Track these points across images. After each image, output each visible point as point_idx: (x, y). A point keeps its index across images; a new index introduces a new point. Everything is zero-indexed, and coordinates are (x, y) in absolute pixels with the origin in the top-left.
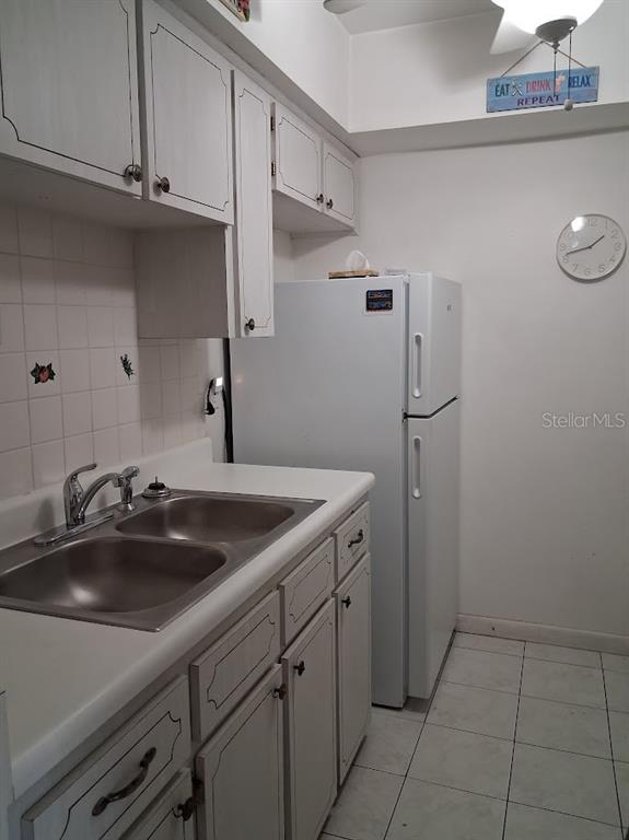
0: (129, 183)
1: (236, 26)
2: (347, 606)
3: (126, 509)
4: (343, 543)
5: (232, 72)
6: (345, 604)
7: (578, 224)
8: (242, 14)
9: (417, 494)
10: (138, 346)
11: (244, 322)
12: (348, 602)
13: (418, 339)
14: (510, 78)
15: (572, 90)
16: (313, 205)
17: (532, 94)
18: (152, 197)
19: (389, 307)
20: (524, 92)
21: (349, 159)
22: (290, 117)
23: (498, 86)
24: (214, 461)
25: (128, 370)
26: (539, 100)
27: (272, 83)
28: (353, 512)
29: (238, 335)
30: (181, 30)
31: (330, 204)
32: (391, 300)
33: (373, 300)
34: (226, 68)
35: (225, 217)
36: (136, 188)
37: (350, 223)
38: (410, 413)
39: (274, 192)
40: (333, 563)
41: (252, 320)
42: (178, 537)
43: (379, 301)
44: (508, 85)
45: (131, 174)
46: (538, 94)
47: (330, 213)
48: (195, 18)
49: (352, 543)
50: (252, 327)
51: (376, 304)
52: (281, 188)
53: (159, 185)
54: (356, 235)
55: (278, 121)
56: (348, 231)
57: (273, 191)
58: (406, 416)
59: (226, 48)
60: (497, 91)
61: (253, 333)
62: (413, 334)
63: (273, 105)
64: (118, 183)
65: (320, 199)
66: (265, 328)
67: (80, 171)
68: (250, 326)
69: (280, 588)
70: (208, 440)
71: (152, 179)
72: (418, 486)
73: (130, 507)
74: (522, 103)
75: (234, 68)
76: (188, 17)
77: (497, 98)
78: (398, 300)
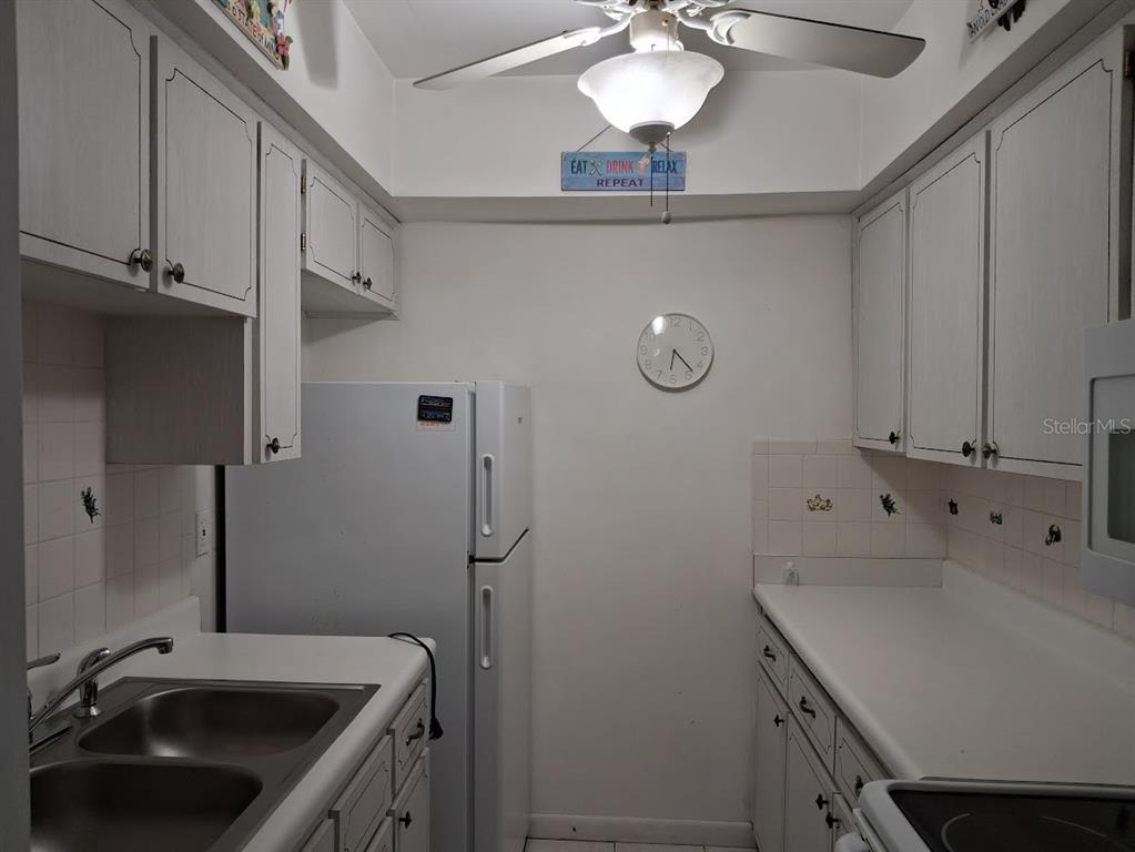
0: (134, 272)
1: (269, 73)
2: (407, 825)
3: (88, 717)
4: (401, 739)
5: (259, 124)
6: (403, 823)
7: (659, 324)
8: (280, 62)
9: (485, 664)
10: (107, 474)
11: (264, 441)
12: (407, 820)
13: (488, 462)
14: (587, 154)
15: (654, 174)
16: (348, 285)
17: (613, 175)
18: (161, 289)
19: (447, 419)
20: (604, 172)
21: (387, 224)
22: (324, 177)
23: (574, 162)
24: (202, 631)
25: (91, 509)
26: (620, 183)
27: (304, 136)
28: (410, 695)
29: (256, 459)
30: (201, 75)
31: (368, 284)
32: (450, 411)
33: (426, 408)
34: (252, 119)
35: (246, 309)
36: (142, 279)
37: (391, 305)
38: (477, 556)
39: (305, 273)
40: (390, 772)
41: (276, 439)
42: (167, 752)
43: (435, 409)
44: (585, 162)
45: (138, 261)
46: (621, 175)
47: (368, 294)
48: (220, 62)
49: (411, 738)
50: (276, 449)
51: (430, 414)
52: (311, 267)
53: (170, 273)
54: (396, 319)
55: (309, 182)
56: (387, 314)
57: (302, 270)
58: (472, 560)
59: (252, 96)
60: (573, 167)
61: (274, 457)
62: (481, 456)
63: (304, 162)
64: (120, 274)
65: (357, 278)
66: (291, 451)
67: (77, 261)
68: (274, 446)
69: (333, 814)
70: (195, 600)
71: (161, 265)
72: (488, 653)
73: (94, 711)
74: (601, 184)
75: (261, 120)
76: (211, 60)
77: (574, 175)
78: (460, 410)
